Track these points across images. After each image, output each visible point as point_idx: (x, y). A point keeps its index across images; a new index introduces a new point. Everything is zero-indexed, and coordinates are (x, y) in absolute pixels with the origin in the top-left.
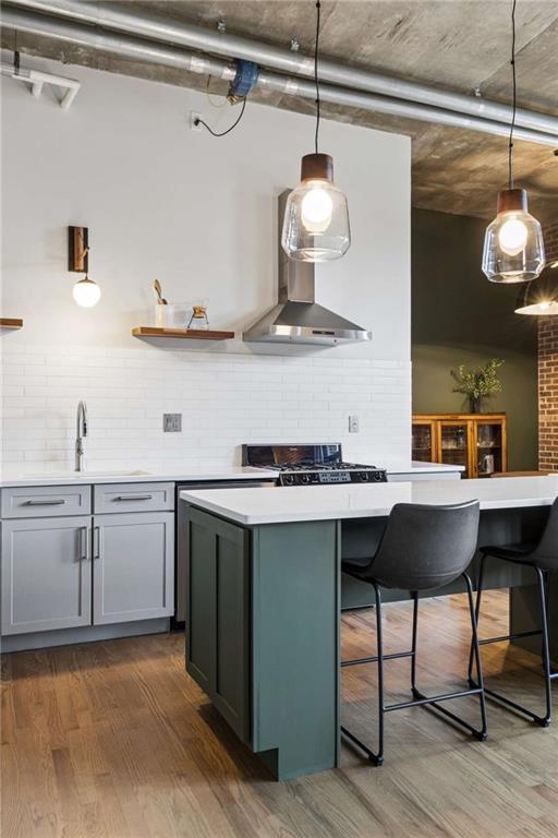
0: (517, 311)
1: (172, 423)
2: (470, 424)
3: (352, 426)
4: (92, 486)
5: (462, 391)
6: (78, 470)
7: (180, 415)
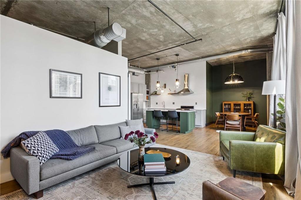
0: (225, 83)
2: (241, 104)
3: (196, 104)
5: (245, 97)
6: (164, 108)
7: (174, 102)
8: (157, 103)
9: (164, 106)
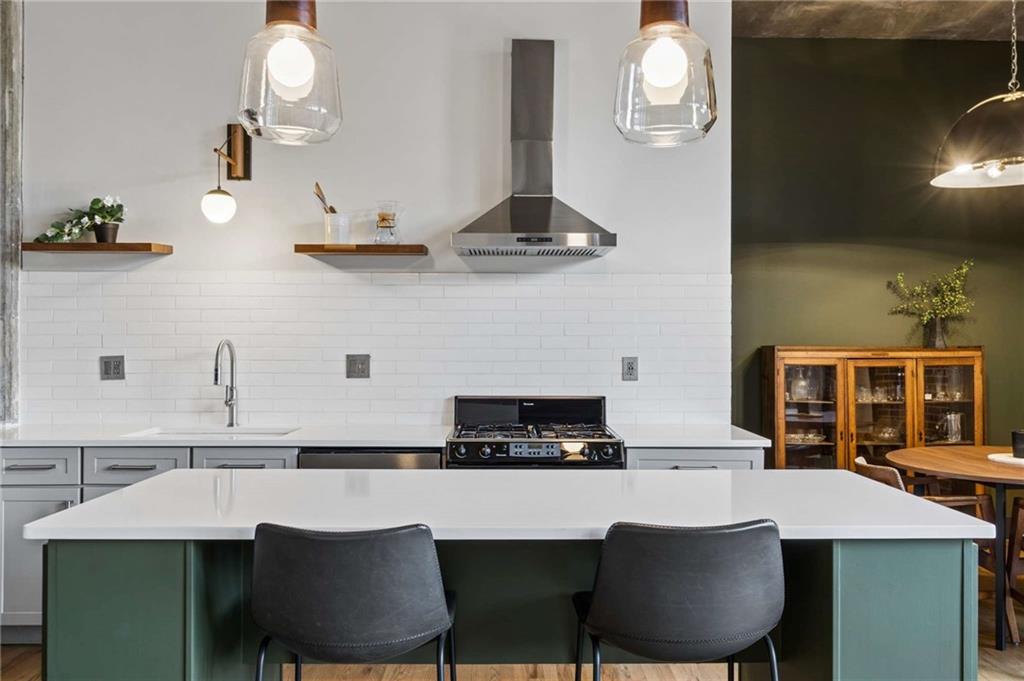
0: (933, 182)
1: (357, 366)
2: (910, 366)
4: (192, 448)
5: (907, 313)
6: (231, 425)
7: (368, 357)
8: (112, 368)
9: (229, 402)
